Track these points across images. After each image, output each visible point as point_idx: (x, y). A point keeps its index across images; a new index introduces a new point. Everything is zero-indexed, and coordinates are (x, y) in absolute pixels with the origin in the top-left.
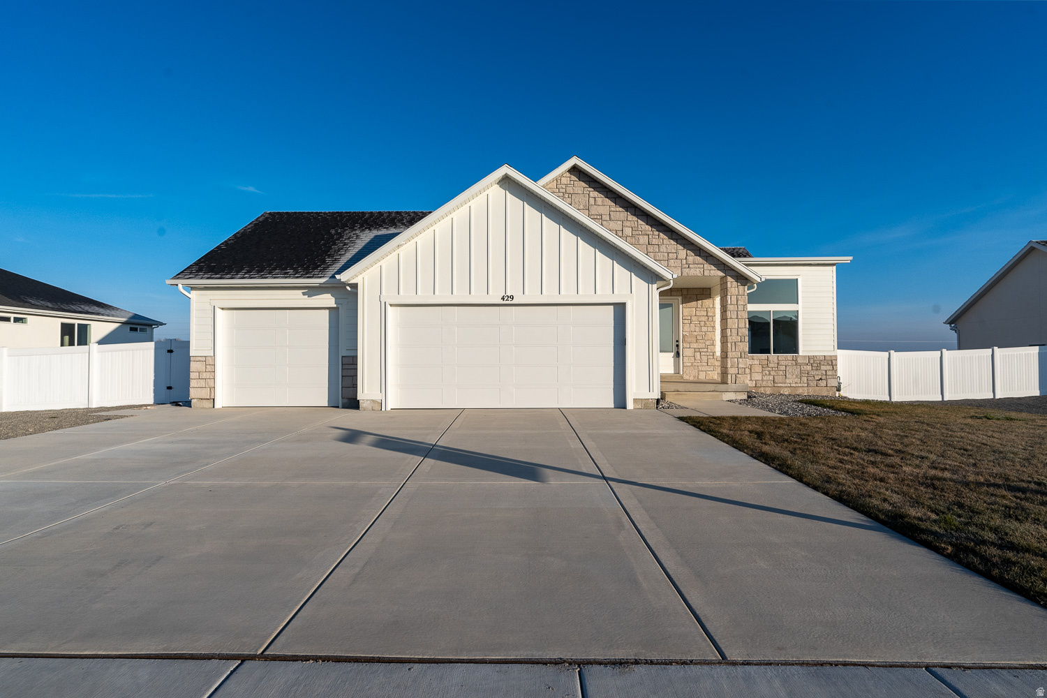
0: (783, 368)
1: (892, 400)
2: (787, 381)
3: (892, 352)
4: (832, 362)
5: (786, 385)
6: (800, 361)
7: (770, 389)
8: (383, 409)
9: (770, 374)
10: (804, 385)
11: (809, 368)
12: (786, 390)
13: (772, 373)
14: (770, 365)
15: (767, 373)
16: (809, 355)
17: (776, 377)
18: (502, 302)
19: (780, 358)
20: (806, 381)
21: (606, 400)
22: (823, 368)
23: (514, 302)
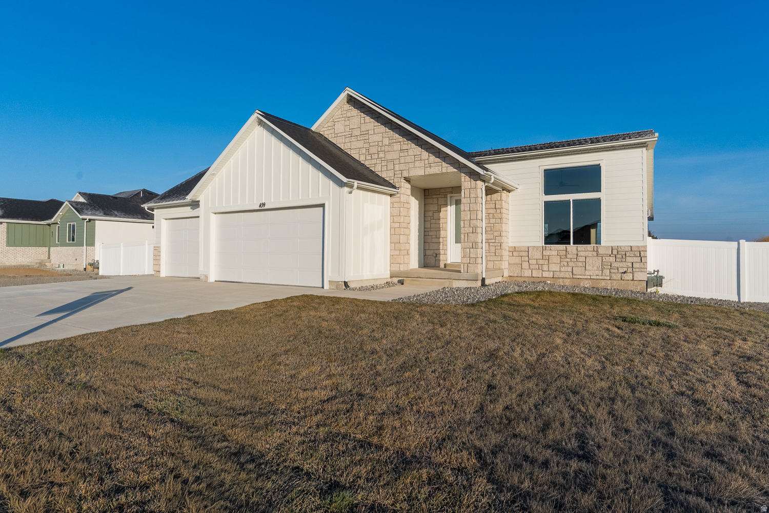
0: (583, 259)
1: (742, 301)
2: (587, 273)
3: (742, 242)
4: (640, 253)
5: (586, 277)
6: (601, 251)
7: (569, 280)
8: (208, 281)
9: (568, 265)
10: (606, 278)
11: (612, 259)
12: (587, 282)
13: (570, 264)
14: (569, 256)
15: (566, 264)
16: (613, 245)
17: (574, 269)
18: (259, 208)
19: (579, 249)
20: (608, 274)
22: (629, 259)
23: (266, 207)
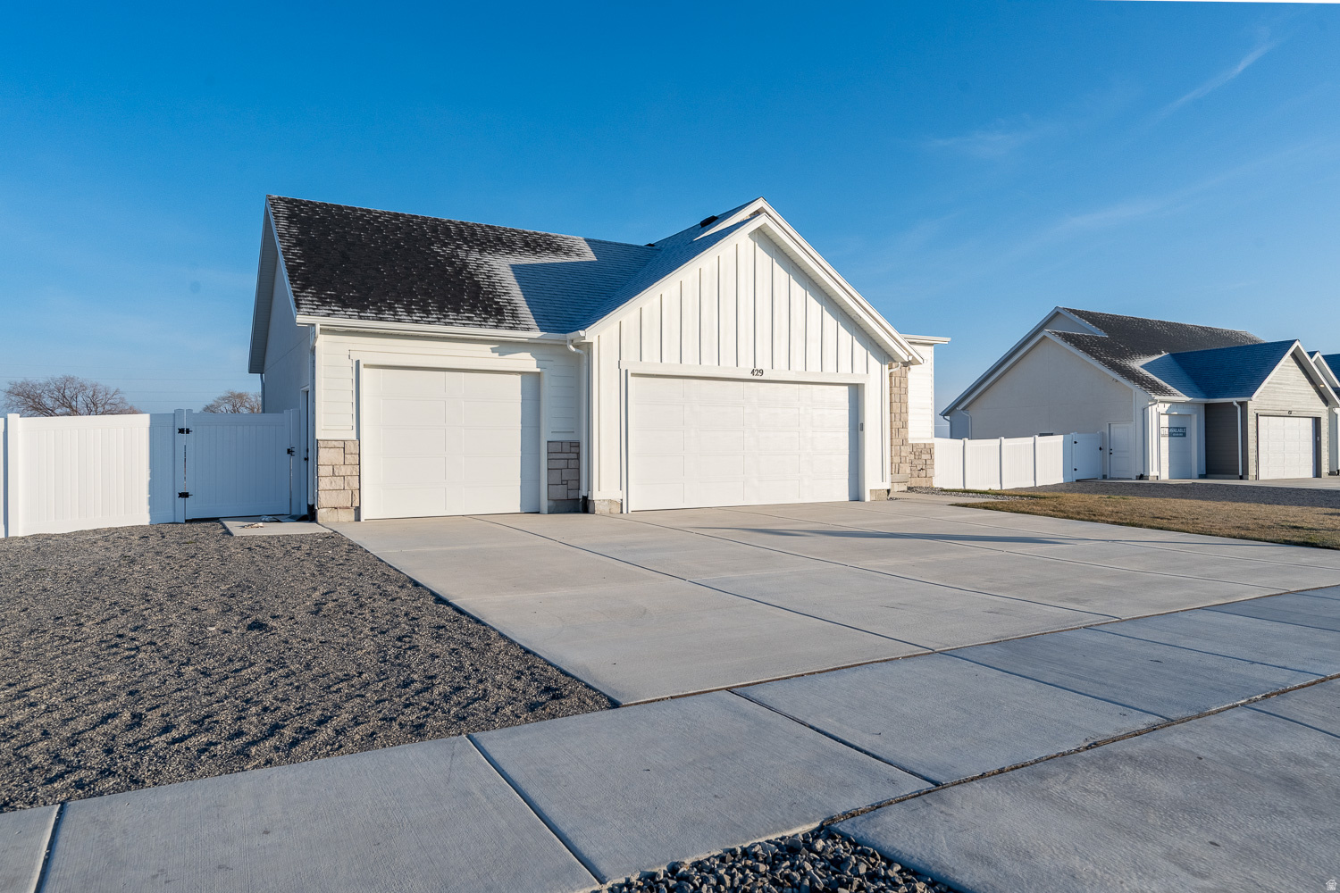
4: (929, 450)
8: (625, 511)
16: (913, 442)
18: (751, 377)
21: (841, 493)
22: (923, 457)
23: (763, 377)
